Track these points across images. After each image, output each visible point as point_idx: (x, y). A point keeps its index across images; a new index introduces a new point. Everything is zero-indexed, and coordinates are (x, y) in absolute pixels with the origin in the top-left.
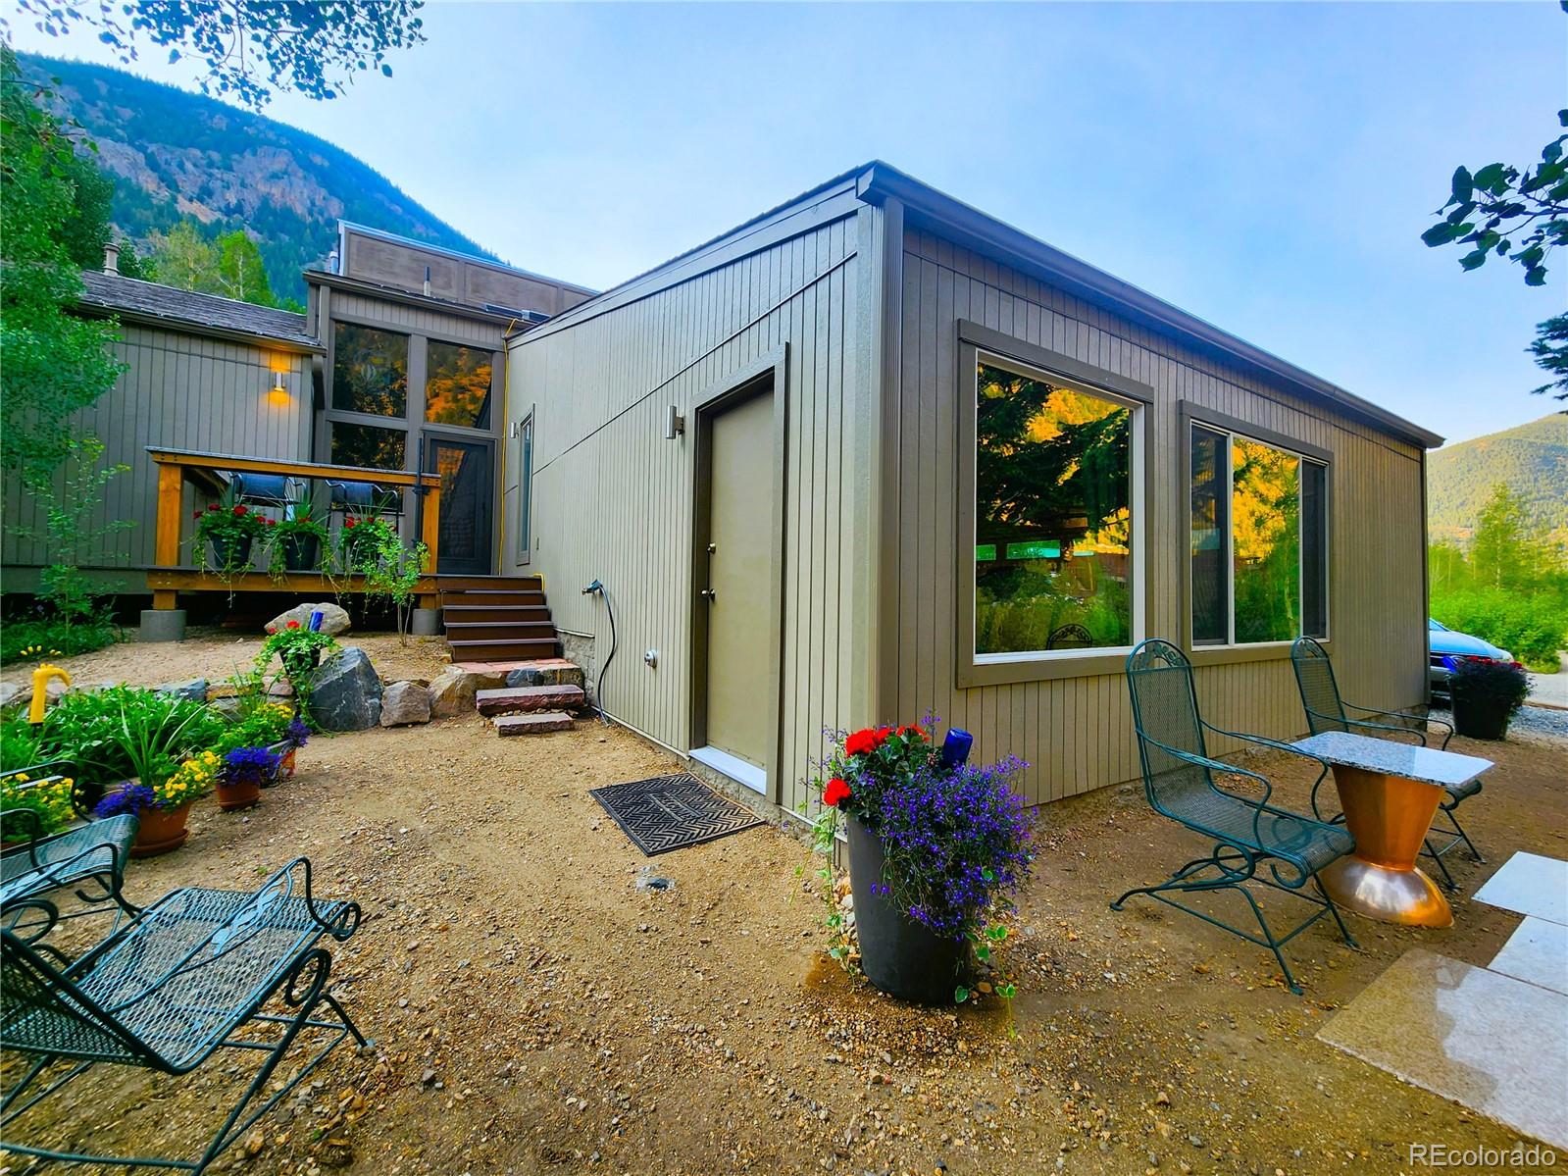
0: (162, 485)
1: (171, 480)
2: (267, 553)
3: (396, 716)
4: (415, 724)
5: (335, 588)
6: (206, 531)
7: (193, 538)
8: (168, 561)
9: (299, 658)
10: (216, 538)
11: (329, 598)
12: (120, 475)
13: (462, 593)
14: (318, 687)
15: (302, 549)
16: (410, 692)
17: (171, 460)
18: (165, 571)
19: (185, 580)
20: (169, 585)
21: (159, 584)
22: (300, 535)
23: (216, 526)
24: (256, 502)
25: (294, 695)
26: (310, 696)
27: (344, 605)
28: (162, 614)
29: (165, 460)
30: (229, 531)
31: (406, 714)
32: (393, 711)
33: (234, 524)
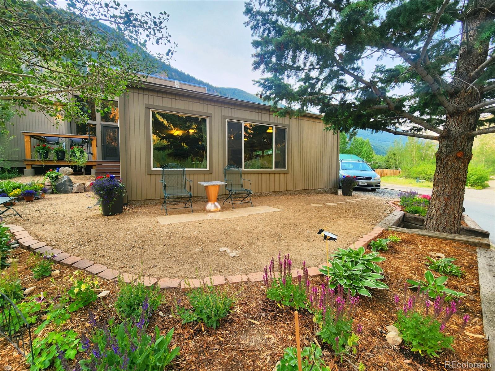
0: (25, 140)
1: (27, 139)
2: (52, 156)
3: (76, 190)
4: (80, 192)
5: (70, 164)
6: (37, 151)
7: (34, 153)
8: (29, 158)
9: (53, 177)
10: (39, 152)
11: (68, 166)
12: (14, 138)
13: (101, 165)
14: (57, 184)
15: (61, 154)
16: (79, 185)
17: (27, 134)
18: (28, 160)
19: (33, 162)
20: (29, 163)
21: (27, 163)
22: (60, 151)
23: (39, 149)
24: (49, 144)
25: (52, 185)
26: (55, 186)
27: (72, 168)
28: (28, 170)
29: (26, 134)
30: (42, 150)
31: (78, 190)
32: (75, 189)
33: (43, 149)
